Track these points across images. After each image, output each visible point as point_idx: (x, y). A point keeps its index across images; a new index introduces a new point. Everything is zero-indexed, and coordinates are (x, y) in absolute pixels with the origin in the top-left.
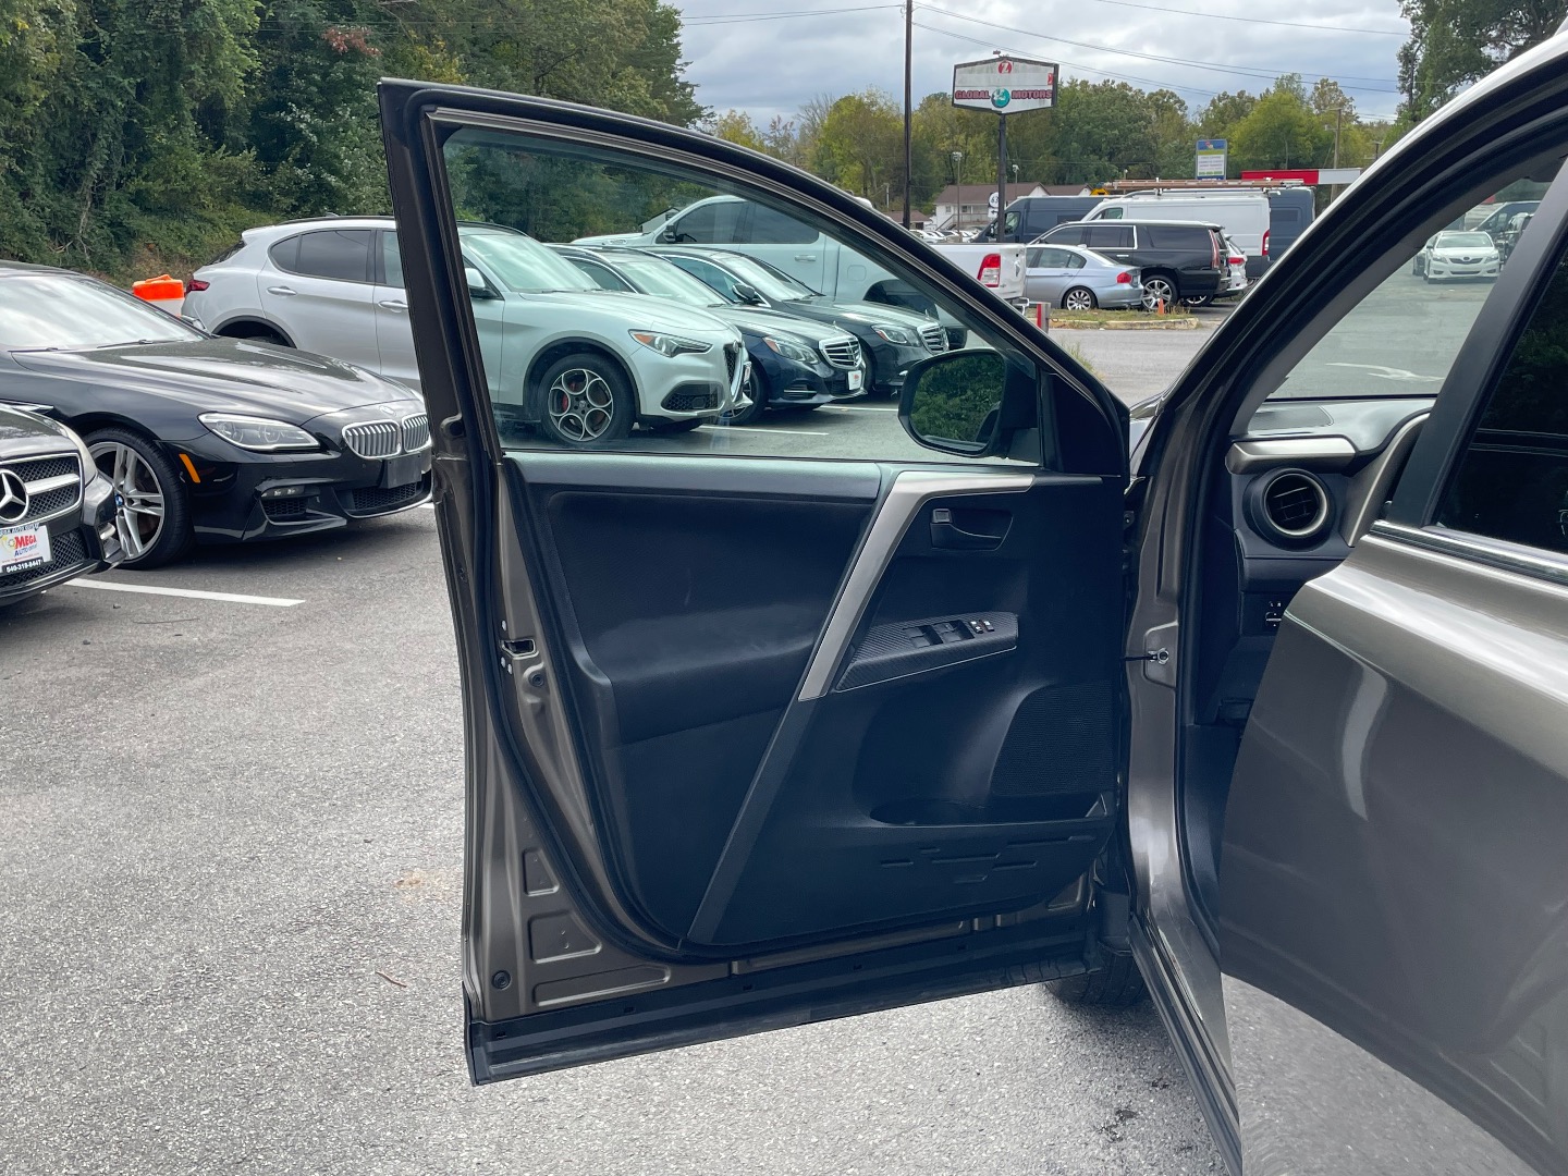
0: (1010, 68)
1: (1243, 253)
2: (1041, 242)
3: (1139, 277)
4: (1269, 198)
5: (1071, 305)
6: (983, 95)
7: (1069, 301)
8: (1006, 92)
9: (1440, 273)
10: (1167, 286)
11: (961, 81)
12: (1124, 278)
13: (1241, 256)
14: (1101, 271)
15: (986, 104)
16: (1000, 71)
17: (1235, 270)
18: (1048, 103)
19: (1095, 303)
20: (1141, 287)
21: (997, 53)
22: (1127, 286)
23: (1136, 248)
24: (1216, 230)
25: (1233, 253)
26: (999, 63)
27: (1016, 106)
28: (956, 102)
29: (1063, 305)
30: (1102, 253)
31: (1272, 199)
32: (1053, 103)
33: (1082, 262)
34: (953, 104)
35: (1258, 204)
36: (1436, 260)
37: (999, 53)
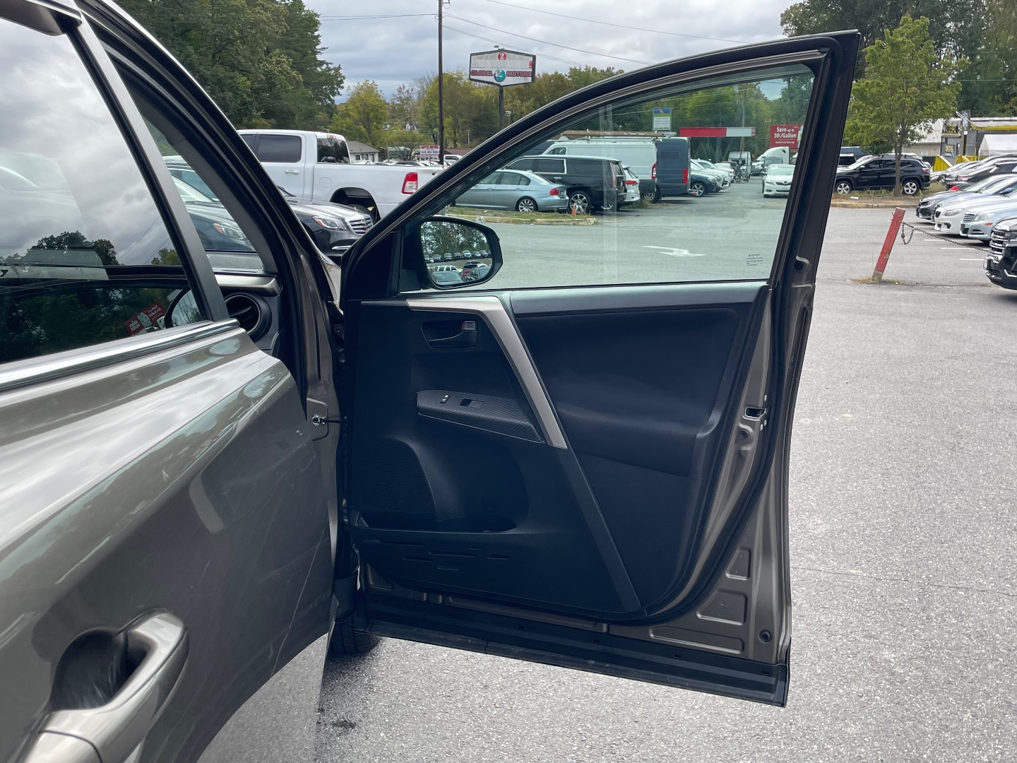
0: (505, 56)
1: (637, 178)
2: (507, 168)
3: (565, 192)
4: (656, 144)
5: (522, 208)
6: (489, 73)
7: (520, 206)
8: (503, 72)
9: (770, 191)
10: (585, 198)
11: (474, 64)
12: (554, 192)
13: (635, 180)
14: (540, 187)
15: (491, 79)
16: (499, 57)
17: (630, 189)
18: (529, 79)
19: (536, 208)
20: (567, 198)
21: (496, 47)
22: (556, 198)
23: (566, 173)
24: (617, 163)
25: (628, 178)
26: (498, 53)
27: (509, 81)
28: (472, 77)
29: (517, 209)
30: (543, 176)
31: (657, 144)
32: (532, 80)
33: (528, 181)
34: (470, 79)
35: (648, 147)
36: (767, 182)
37: (497, 47)
